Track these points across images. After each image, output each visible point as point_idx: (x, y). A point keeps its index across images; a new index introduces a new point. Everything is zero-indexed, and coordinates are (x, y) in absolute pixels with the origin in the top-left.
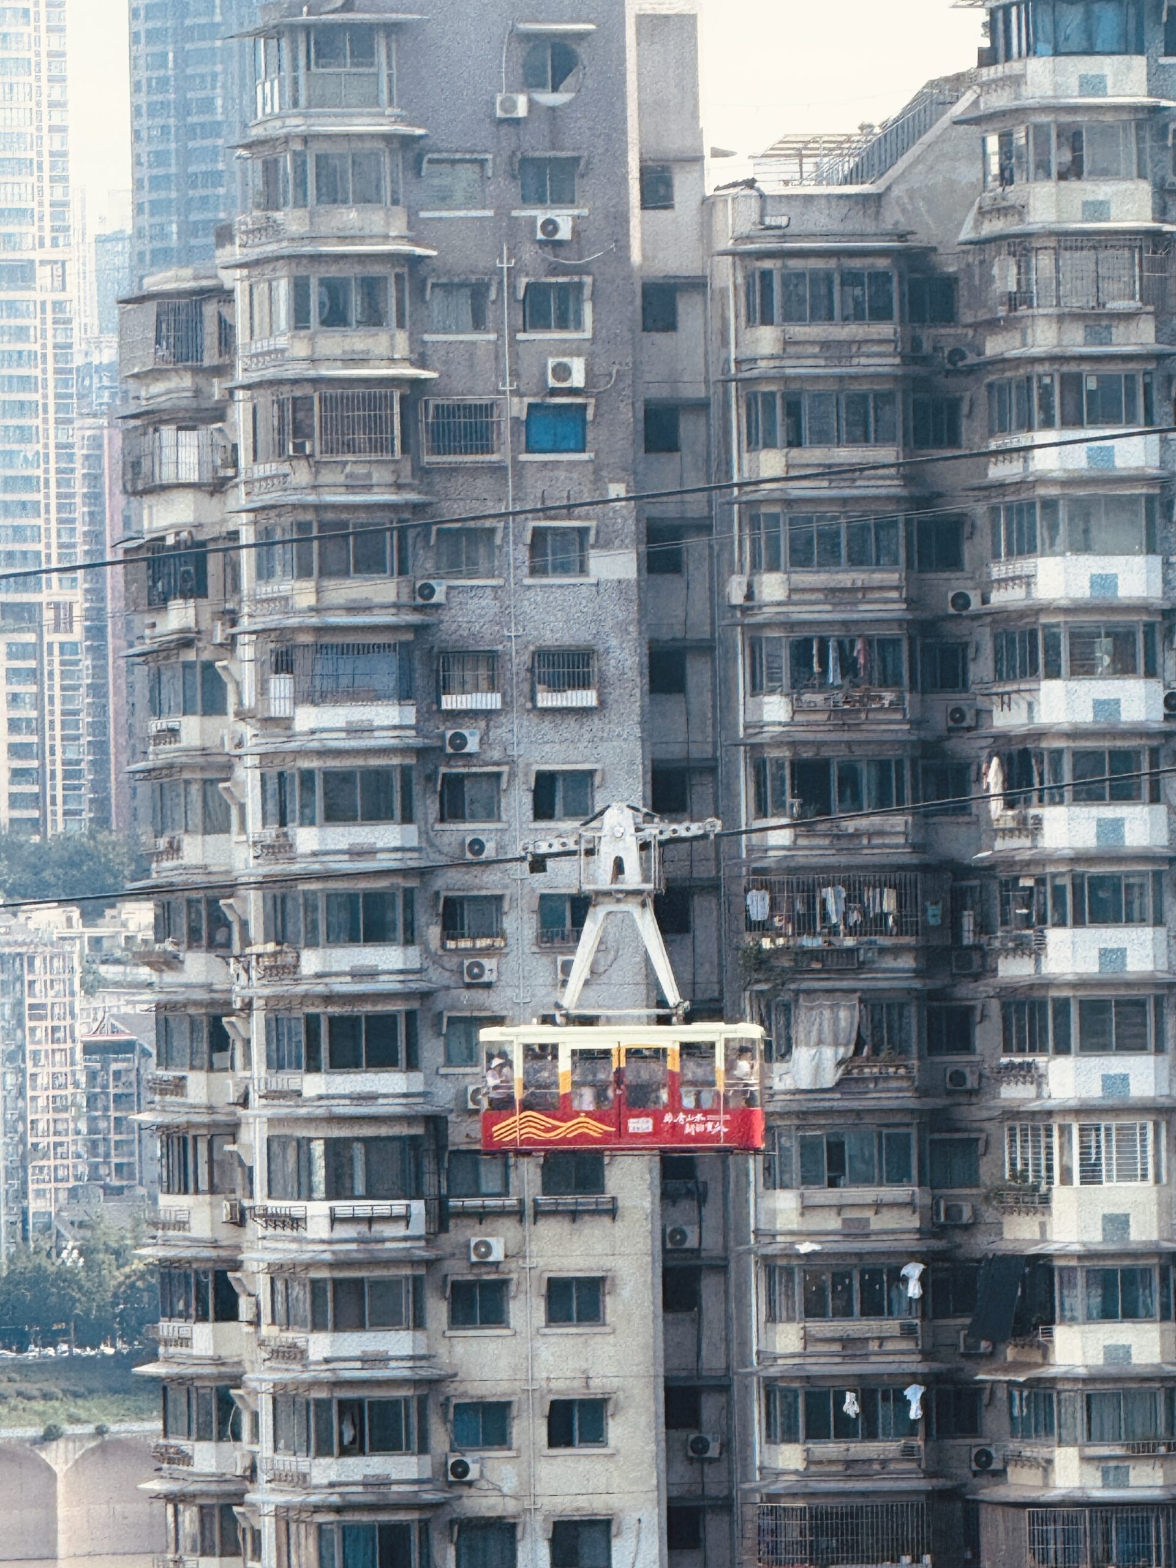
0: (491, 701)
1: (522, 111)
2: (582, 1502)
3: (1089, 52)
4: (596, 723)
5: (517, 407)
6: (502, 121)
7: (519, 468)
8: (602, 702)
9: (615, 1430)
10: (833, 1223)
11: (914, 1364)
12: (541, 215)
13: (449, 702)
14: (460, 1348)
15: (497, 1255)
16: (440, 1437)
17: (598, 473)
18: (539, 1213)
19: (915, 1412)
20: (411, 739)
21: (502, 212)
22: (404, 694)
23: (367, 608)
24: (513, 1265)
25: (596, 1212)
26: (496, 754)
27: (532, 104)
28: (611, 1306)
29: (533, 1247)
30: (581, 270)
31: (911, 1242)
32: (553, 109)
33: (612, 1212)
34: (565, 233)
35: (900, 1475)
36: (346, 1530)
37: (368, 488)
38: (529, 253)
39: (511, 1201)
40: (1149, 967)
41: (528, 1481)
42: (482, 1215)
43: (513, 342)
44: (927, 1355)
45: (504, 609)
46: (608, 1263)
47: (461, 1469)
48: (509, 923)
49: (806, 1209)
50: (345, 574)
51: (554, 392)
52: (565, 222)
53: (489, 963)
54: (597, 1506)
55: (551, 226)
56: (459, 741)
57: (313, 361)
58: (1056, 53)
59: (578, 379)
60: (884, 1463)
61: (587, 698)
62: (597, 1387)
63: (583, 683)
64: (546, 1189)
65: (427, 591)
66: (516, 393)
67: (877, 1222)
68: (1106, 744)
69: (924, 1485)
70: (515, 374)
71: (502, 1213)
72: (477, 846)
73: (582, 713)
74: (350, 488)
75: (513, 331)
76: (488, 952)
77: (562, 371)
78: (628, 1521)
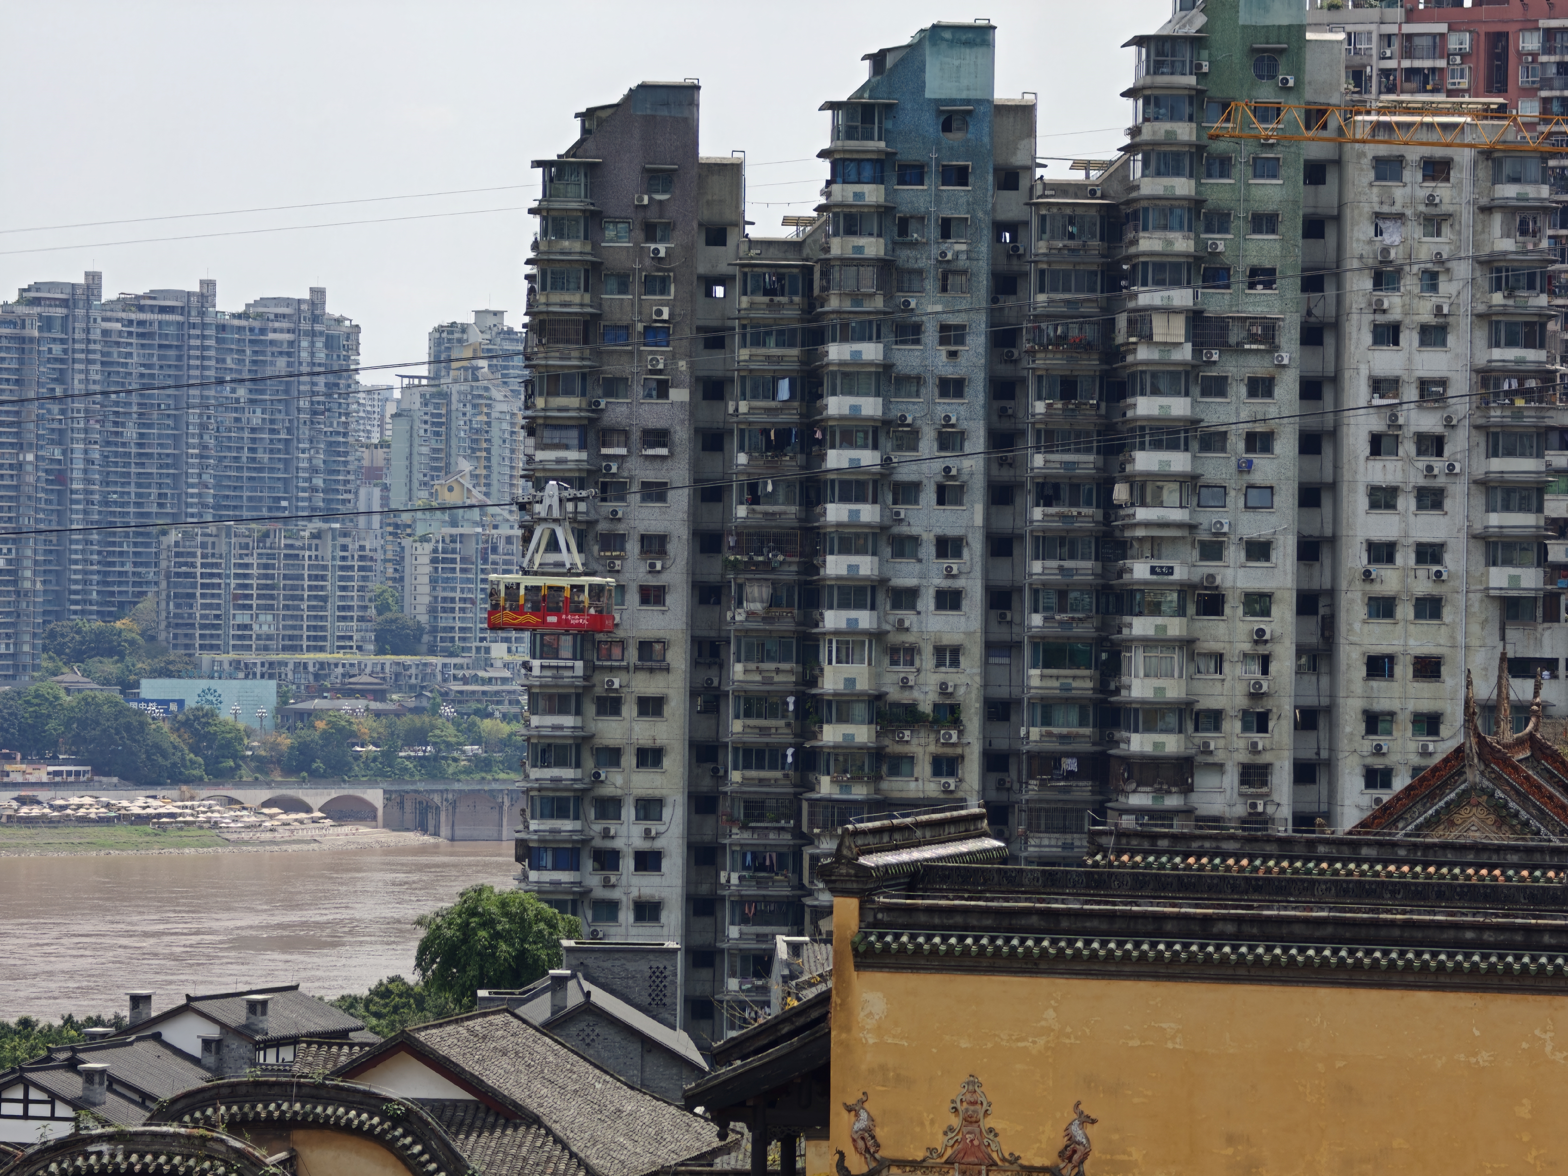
0: (623, 451)
1: (646, 201)
2: (650, 792)
3: (859, 182)
4: (669, 462)
5: (640, 327)
6: (637, 207)
7: (640, 352)
8: (672, 454)
9: (666, 762)
10: (758, 678)
11: (790, 739)
12: (653, 246)
13: (605, 451)
14: (600, 725)
15: (616, 685)
16: (589, 763)
17: (673, 357)
18: (637, 669)
19: (790, 759)
20: (585, 466)
21: (637, 244)
22: (582, 446)
23: (567, 410)
24: (625, 690)
25: (661, 669)
26: (626, 474)
27: (650, 199)
28: (667, 710)
29: (633, 684)
30: (669, 270)
31: (791, 687)
32: (660, 202)
33: (667, 670)
34: (662, 254)
35: (783, 786)
36: (542, 798)
37: (569, 359)
38: (648, 262)
39: (624, 663)
40: (868, 573)
41: (628, 781)
42: (611, 669)
43: (640, 299)
44: (796, 735)
45: (631, 413)
46: (665, 691)
47: (597, 775)
48: (629, 546)
49: (746, 671)
50: (558, 395)
51: (656, 321)
52: (662, 249)
53: (618, 562)
54: (657, 793)
55: (657, 251)
56: (608, 468)
57: (547, 305)
58: (844, 182)
59: (665, 316)
60: (776, 780)
61: (664, 451)
62: (659, 743)
63: (664, 445)
64: (640, 659)
65: (598, 403)
66: (640, 321)
67: (777, 678)
68: (854, 477)
69: (791, 790)
70: (640, 313)
71: (619, 668)
72: (614, 512)
73: (663, 458)
74: (561, 359)
75: (640, 295)
76: (618, 558)
77: (659, 313)
78: (669, 801)
